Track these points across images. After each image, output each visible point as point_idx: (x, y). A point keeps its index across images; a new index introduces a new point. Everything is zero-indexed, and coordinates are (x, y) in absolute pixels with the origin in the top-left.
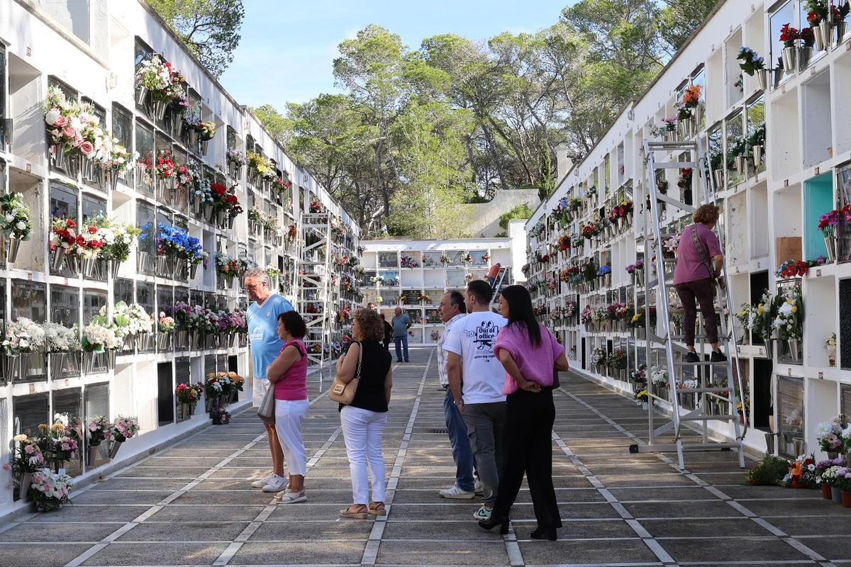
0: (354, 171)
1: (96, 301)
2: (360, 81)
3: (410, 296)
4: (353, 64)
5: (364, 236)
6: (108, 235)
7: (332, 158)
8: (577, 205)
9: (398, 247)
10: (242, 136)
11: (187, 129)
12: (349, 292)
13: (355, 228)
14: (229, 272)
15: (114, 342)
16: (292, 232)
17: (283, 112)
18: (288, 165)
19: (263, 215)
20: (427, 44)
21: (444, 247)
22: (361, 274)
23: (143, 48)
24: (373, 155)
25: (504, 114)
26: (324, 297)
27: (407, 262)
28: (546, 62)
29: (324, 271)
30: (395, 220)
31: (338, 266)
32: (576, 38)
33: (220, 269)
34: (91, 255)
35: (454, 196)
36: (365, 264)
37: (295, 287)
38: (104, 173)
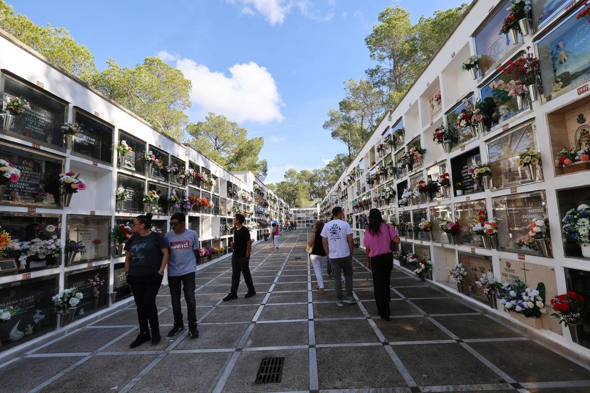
0: (288, 195)
1: (248, 221)
2: (289, 179)
3: (299, 218)
4: (288, 176)
5: (290, 207)
6: (250, 212)
7: (284, 193)
8: (326, 202)
9: (296, 209)
10: (269, 193)
11: (261, 193)
12: (287, 218)
13: (288, 206)
14: (267, 216)
15: (252, 227)
16: (277, 208)
17: (275, 185)
18: (276, 197)
19: (272, 206)
20: (301, 172)
21: (305, 209)
22: (289, 215)
23: (254, 183)
24: (292, 192)
25: (316, 184)
26: (283, 219)
27: (298, 212)
28: (324, 174)
29: (283, 215)
30: (296, 204)
31: (285, 214)
32: (329, 170)
33: (266, 216)
34: (248, 215)
35: (306, 199)
36: (290, 213)
37: (278, 218)
38: (250, 202)
